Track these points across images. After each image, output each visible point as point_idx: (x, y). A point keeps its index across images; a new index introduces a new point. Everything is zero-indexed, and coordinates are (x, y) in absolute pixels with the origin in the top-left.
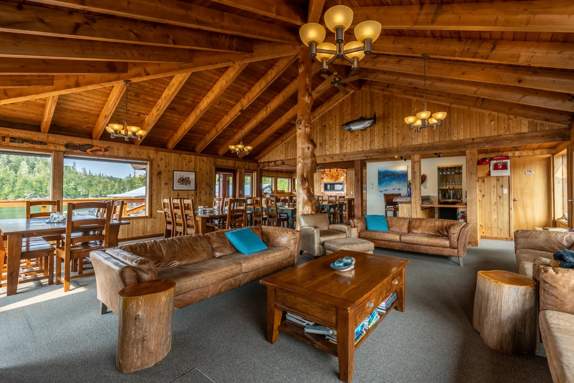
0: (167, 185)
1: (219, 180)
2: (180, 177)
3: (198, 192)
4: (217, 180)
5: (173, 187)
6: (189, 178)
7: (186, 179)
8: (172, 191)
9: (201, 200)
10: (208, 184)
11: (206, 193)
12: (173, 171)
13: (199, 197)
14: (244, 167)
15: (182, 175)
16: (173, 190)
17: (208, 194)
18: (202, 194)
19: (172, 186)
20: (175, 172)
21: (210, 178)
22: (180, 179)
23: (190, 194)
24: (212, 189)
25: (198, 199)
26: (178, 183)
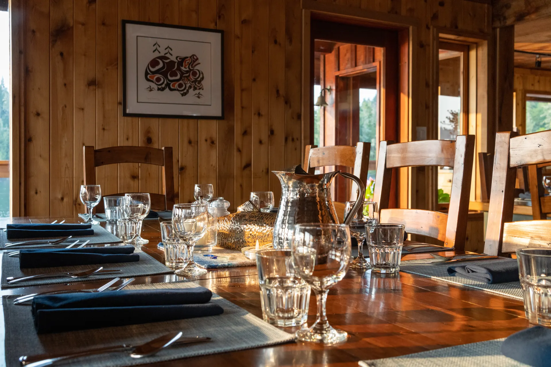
0: (99, 92)
1: (323, 101)
2: (157, 54)
3: (238, 130)
4: (316, 100)
5: (124, 103)
6: (194, 59)
7: (180, 64)
8: (121, 121)
9: (248, 165)
10: (282, 92)
11: (272, 132)
12: (124, 22)
13: (239, 150)
14: (435, 17)
15: (164, 44)
16: (125, 115)
17: (280, 134)
18: (254, 138)
19: (120, 97)
20: (130, 28)
21: (288, 65)
22: (154, 63)
23: (203, 136)
24: (299, 117)
25: (237, 162)
26: (144, 84)
